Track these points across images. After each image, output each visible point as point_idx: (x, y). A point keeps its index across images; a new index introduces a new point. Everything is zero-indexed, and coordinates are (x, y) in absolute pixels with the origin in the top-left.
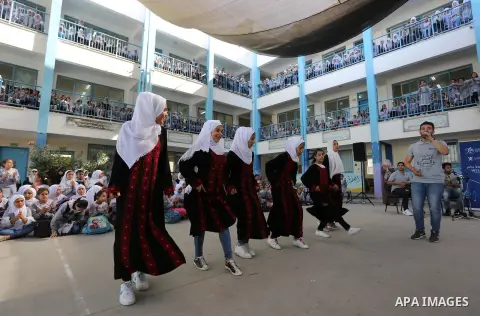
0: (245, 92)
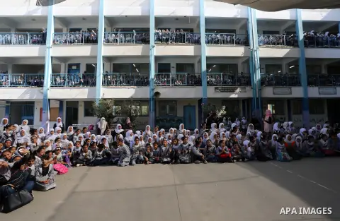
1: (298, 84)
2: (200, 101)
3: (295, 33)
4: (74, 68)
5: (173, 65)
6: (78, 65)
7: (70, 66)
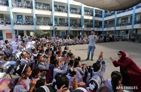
0: (101, 17)
1: (92, 27)
2: (67, 31)
3: (93, 11)
4: (20, 17)
5: (58, 19)
6: (22, 16)
7: (18, 16)
